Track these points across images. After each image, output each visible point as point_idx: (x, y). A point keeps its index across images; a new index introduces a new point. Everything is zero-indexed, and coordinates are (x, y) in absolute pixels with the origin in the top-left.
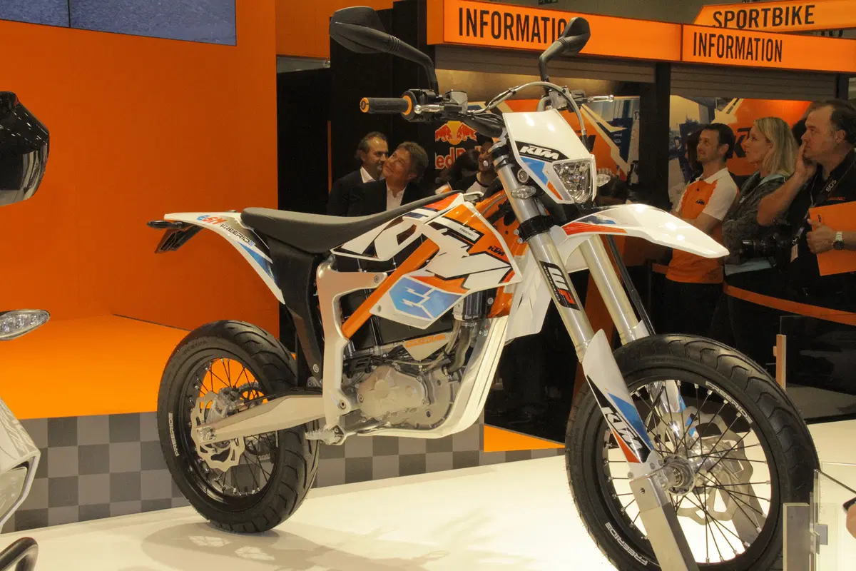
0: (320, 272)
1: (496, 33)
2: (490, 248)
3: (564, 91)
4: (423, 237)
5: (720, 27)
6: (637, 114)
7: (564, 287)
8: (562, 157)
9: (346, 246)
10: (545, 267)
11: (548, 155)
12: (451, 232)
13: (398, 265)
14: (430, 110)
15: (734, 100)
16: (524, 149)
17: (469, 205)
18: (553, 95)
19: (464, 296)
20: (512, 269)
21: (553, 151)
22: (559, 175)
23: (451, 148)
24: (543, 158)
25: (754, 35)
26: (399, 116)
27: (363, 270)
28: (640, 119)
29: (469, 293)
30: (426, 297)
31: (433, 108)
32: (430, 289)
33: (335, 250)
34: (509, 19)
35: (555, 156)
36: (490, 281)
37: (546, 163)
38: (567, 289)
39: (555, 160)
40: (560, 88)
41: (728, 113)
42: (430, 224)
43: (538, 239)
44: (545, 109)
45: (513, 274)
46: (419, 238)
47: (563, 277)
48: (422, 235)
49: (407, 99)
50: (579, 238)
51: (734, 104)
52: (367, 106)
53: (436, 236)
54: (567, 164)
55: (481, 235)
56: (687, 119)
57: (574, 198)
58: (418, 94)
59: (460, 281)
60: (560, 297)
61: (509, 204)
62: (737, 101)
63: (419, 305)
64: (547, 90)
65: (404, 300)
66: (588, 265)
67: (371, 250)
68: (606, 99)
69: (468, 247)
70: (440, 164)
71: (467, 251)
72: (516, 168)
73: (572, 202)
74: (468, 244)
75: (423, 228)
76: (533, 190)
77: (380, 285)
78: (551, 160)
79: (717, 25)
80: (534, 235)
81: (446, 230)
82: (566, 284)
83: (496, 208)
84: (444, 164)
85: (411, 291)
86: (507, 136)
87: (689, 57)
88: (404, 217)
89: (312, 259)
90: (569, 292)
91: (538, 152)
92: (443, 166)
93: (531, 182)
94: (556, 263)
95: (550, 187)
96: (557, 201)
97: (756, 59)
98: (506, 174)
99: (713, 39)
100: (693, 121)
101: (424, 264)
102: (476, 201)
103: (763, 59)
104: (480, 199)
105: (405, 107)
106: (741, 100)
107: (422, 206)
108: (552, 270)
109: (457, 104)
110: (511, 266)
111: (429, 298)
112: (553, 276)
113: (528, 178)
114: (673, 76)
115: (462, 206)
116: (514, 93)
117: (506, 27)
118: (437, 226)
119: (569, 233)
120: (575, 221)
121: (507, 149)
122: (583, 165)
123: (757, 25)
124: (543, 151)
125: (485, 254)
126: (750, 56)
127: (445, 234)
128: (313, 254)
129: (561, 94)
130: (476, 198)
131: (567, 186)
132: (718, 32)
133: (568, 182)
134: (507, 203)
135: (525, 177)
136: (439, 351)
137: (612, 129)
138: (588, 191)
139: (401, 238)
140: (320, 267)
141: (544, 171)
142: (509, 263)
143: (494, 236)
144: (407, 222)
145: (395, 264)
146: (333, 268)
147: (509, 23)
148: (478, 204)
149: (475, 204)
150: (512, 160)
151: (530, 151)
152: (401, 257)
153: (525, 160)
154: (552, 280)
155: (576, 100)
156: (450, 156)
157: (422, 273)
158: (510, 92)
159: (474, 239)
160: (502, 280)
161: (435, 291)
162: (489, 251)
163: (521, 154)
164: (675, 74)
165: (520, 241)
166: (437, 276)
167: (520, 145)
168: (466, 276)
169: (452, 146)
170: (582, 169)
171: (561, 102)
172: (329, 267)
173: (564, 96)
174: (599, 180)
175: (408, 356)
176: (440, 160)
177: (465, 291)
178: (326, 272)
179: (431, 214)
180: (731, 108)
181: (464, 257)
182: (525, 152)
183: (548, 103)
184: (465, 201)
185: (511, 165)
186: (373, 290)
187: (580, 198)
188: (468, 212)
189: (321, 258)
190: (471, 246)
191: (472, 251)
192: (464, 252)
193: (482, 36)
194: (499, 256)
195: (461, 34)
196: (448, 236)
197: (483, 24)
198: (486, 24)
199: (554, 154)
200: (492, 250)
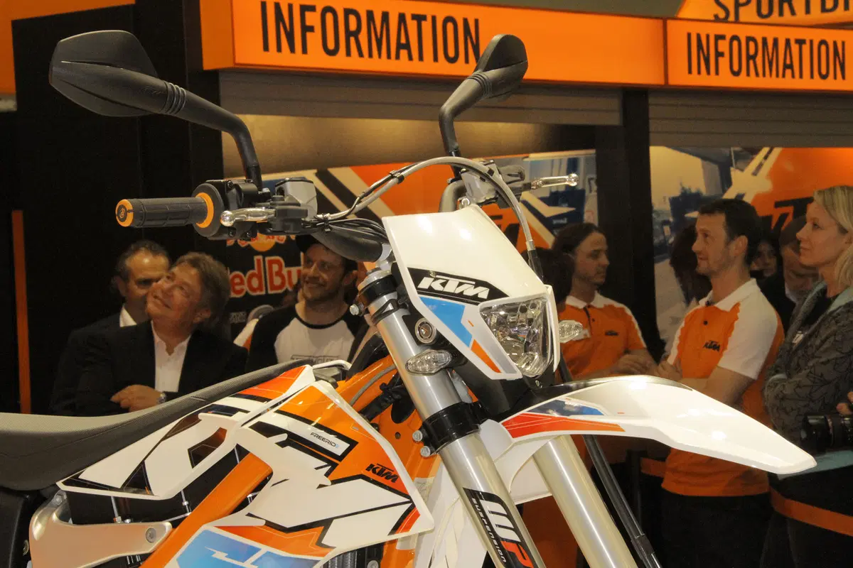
0: (37, 528)
1: (331, 46)
2: (371, 468)
3: (491, 172)
4: (241, 452)
5: (727, 19)
6: (592, 182)
7: (513, 536)
8: (495, 293)
10: (474, 500)
11: (469, 290)
12: (294, 441)
13: (192, 507)
14: (250, 219)
15: (766, 151)
16: (425, 283)
17: (325, 387)
18: (467, 177)
19: (323, 560)
20: (413, 506)
21: (479, 283)
22: (490, 327)
24: (461, 297)
26: (190, 228)
27: (123, 519)
28: (597, 190)
29: (331, 554)
32: (257, 550)
33: (66, 483)
34: (352, 19)
35: (483, 292)
36: (374, 530)
37: (468, 306)
38: (518, 539)
39: (482, 300)
40: (485, 169)
41: (754, 174)
42: (251, 427)
43: (459, 446)
44: (456, 208)
45: (417, 515)
46: (233, 452)
47: (509, 516)
48: (238, 446)
49: (203, 198)
50: (531, 444)
51: (766, 157)
52: (130, 217)
53: (263, 448)
54: (504, 306)
55: (353, 444)
56: (683, 188)
57: (520, 368)
59: (316, 532)
60: (505, 555)
61: (401, 382)
62: (769, 152)
64: (457, 171)
66: (551, 490)
67: (139, 479)
69: (327, 469)
70: (238, 288)
71: (327, 474)
72: (412, 318)
73: (518, 375)
74: (329, 462)
75: (238, 432)
76: (445, 357)
77: (158, 547)
78: (475, 299)
80: (451, 439)
81: (284, 437)
82: (516, 530)
83: (376, 392)
84: (246, 288)
85: (221, 555)
86: (391, 258)
87: (680, 77)
88: (201, 415)
89: (18, 505)
90: (521, 544)
91: (452, 287)
92: (242, 290)
93: (440, 343)
94: (495, 491)
95: (476, 348)
96: (492, 375)
97: (801, 77)
98: (394, 330)
99: (720, 42)
100: (693, 191)
101: (244, 503)
102: (337, 377)
103: (812, 76)
104: (344, 375)
105: (202, 214)
106: (777, 150)
107: (234, 392)
108: (488, 506)
109: (298, 204)
110: (411, 501)
112: (490, 516)
113: (435, 334)
114: (653, 111)
115: (312, 390)
116: (401, 179)
117: (349, 34)
118: (266, 430)
119: (515, 434)
120: (525, 411)
121: (393, 282)
122: (534, 306)
124: (460, 284)
125: (361, 481)
126: (789, 71)
127: (282, 444)
128: (20, 493)
129: (486, 177)
130: (336, 372)
131: (508, 348)
132: (727, 30)
133: (509, 339)
134: (397, 381)
135: (429, 333)
137: (549, 212)
138: (544, 354)
139: (197, 454)
140: (35, 518)
141: (464, 321)
142: (407, 496)
143: (377, 444)
144: (207, 424)
145: (185, 503)
146: (63, 517)
147: (353, 27)
148: (341, 383)
149: (335, 385)
150: (403, 302)
151: (437, 286)
152: (198, 491)
153: (425, 301)
154: (489, 524)
155: (512, 185)
157: (240, 519)
158: (392, 177)
159: (339, 452)
160: (396, 529)
161: (268, 554)
162: (370, 474)
163: (421, 291)
164: (656, 109)
165: (426, 451)
166: (268, 524)
167: (418, 275)
168: (326, 523)
169: (258, 253)
170: (532, 313)
171: (484, 191)
172: (55, 517)
173: (490, 179)
174: (562, 331)
176: (237, 280)
177: (325, 550)
178: (48, 527)
179: (254, 406)
180: (761, 165)
181: (321, 486)
182: (427, 287)
183: (460, 192)
184: (317, 379)
185: (402, 312)
186: (145, 557)
187: (532, 367)
188: (324, 401)
189: (37, 501)
190: (334, 466)
191: (337, 474)
192: (320, 477)
193: (305, 51)
194: (388, 483)
195: (266, 48)
196: (289, 448)
197: (306, 29)
198: (311, 29)
199: (480, 289)
200: (374, 472)
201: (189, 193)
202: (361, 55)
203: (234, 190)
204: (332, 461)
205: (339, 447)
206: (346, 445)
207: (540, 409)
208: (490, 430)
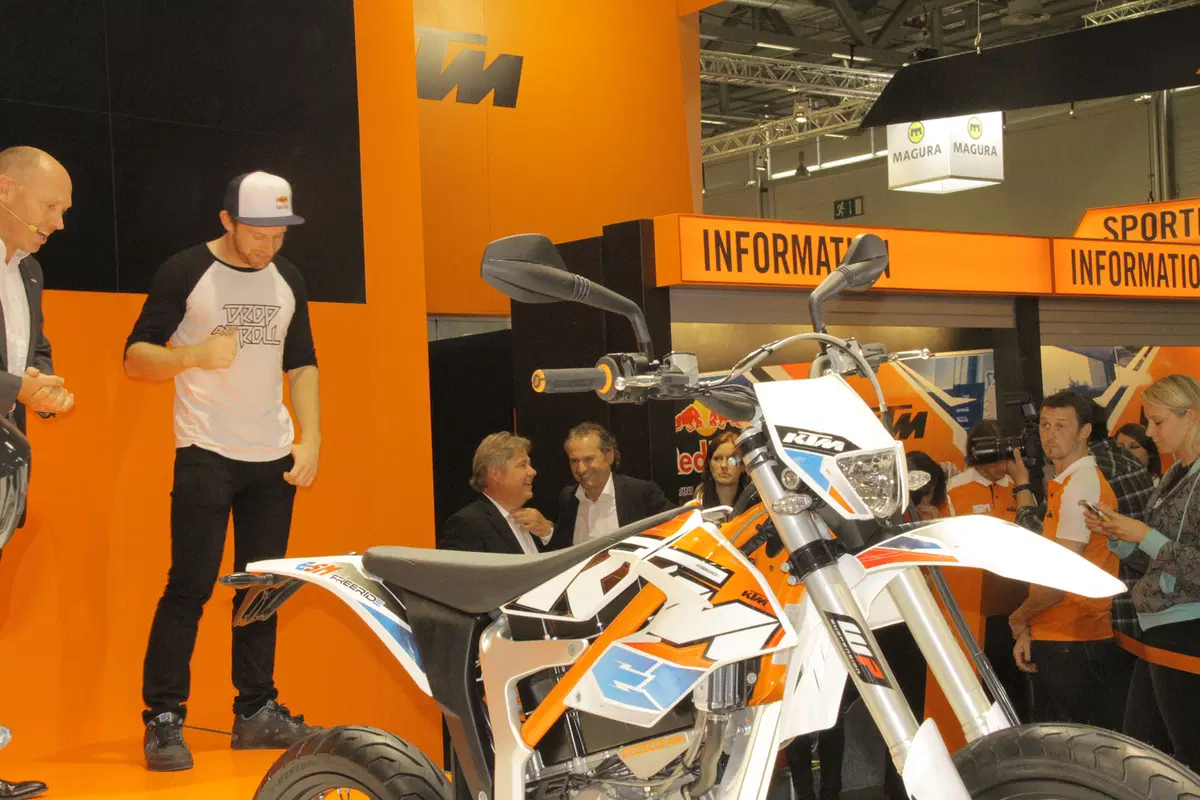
0: (485, 643)
1: (762, 264)
2: (745, 594)
3: (849, 346)
4: (642, 581)
5: (1116, 239)
6: (991, 377)
7: (866, 652)
8: (849, 446)
9: (523, 600)
10: (833, 621)
11: (827, 444)
12: (683, 572)
13: (604, 627)
14: (641, 385)
15: (1145, 349)
16: (789, 438)
17: (710, 528)
18: (832, 352)
19: (708, 671)
20: (780, 626)
21: (835, 438)
22: (847, 477)
23: (701, 441)
24: (820, 449)
25: (1167, 250)
26: (593, 394)
27: (552, 637)
28: (996, 384)
29: (714, 667)
30: (649, 676)
31: (646, 381)
32: (656, 662)
33: (508, 607)
34: (780, 242)
35: (839, 446)
36: (749, 646)
37: (826, 457)
38: (870, 654)
39: (838, 452)
40: (843, 342)
41: (1136, 369)
42: (649, 561)
43: (820, 575)
44: (821, 374)
45: (784, 633)
46: (636, 582)
47: (863, 635)
48: (640, 577)
49: (603, 368)
50: (885, 574)
51: (1145, 356)
52: (543, 383)
53: (660, 578)
54: (859, 457)
55: (730, 573)
56: (1072, 381)
57: (873, 511)
58: (618, 360)
59: (702, 647)
60: (859, 668)
61: (772, 523)
62: (1149, 351)
63: (639, 688)
64: (823, 345)
65: (616, 682)
66: (904, 617)
67: (562, 605)
68: (917, 355)
69: (711, 594)
70: (686, 466)
71: (710, 599)
72: (779, 468)
73: (870, 516)
74: (711, 590)
75: (639, 564)
76: (807, 501)
77: (578, 660)
78: (832, 452)
79: (1111, 237)
80: (812, 570)
81: (674, 568)
82: (868, 646)
83: (752, 531)
84: (692, 466)
85: (626, 667)
86: (762, 418)
87: (1066, 286)
88: (611, 552)
89: (472, 625)
90: (874, 659)
91: (812, 441)
92: (690, 468)
93: (803, 488)
94: (851, 615)
95: (833, 493)
96: (847, 515)
97: (1174, 285)
98: (764, 477)
99: (1101, 257)
100: (1081, 384)
101: (646, 624)
102: (722, 520)
103: (1184, 286)
104: (728, 517)
105: (603, 382)
106: (1156, 350)
107: (638, 532)
108: (844, 625)
109: (682, 373)
110: (779, 621)
111: (654, 676)
112: (845, 634)
113: (798, 482)
114: (1042, 316)
115: (699, 530)
116: (771, 351)
117: (777, 254)
118: (661, 563)
119: (868, 565)
120: (876, 546)
121: (763, 438)
122: (885, 458)
123: (1174, 234)
124: (819, 439)
125: (737, 604)
126: (1163, 282)
127: (673, 574)
128: (473, 615)
129: (844, 350)
130: (722, 516)
131: (861, 492)
132: (1109, 247)
133: (863, 485)
134: (769, 522)
135: (793, 480)
136: (674, 763)
137: (953, 402)
138: (895, 496)
139: (608, 583)
140: (484, 636)
141: (822, 470)
142: (775, 617)
143: (751, 575)
144: (616, 559)
145: (599, 624)
146: (505, 635)
147: (780, 248)
148: (724, 525)
149: (719, 526)
150: (771, 455)
151: (799, 440)
152: (609, 613)
153: (788, 453)
154: (846, 641)
155: (869, 358)
156: (701, 453)
157: (641, 637)
158: (763, 350)
159: (719, 580)
160: (767, 644)
161: (664, 666)
162: (744, 599)
163: (785, 445)
164: (1045, 314)
165: (792, 580)
166: (664, 641)
167: (783, 431)
168: (709, 641)
169: (702, 437)
170: (882, 463)
171: (844, 363)
172: (499, 635)
173: (849, 353)
174: (912, 480)
175: (627, 772)
176: (685, 460)
177: (710, 663)
178: (494, 640)
179: (651, 544)
180: (1141, 362)
181: (705, 609)
182: (790, 441)
183: (826, 365)
184: (704, 521)
185: (773, 463)
186: (568, 668)
187: (884, 510)
188: (708, 539)
189: (486, 621)
190: (715, 592)
191: (717, 599)
192: (704, 601)
193: (740, 269)
194: (759, 606)
195: (708, 268)
196: (679, 578)
197: (741, 251)
198: (745, 251)
199: (837, 443)
200: (748, 597)
201: (593, 364)
202: (787, 271)
203: (629, 362)
204: (712, 587)
205: (719, 576)
206: (725, 575)
207: (889, 545)
208: (847, 563)
